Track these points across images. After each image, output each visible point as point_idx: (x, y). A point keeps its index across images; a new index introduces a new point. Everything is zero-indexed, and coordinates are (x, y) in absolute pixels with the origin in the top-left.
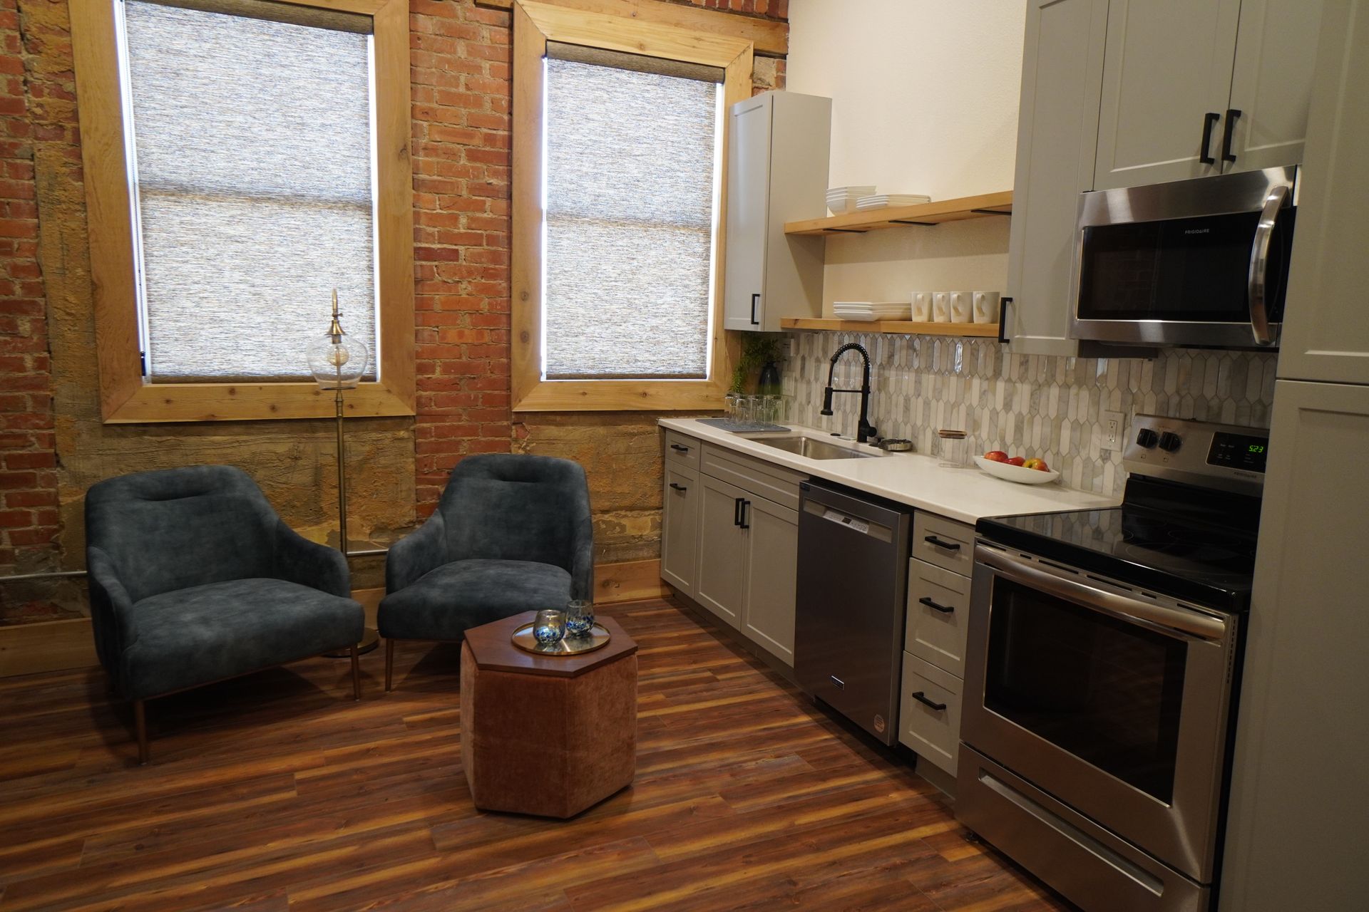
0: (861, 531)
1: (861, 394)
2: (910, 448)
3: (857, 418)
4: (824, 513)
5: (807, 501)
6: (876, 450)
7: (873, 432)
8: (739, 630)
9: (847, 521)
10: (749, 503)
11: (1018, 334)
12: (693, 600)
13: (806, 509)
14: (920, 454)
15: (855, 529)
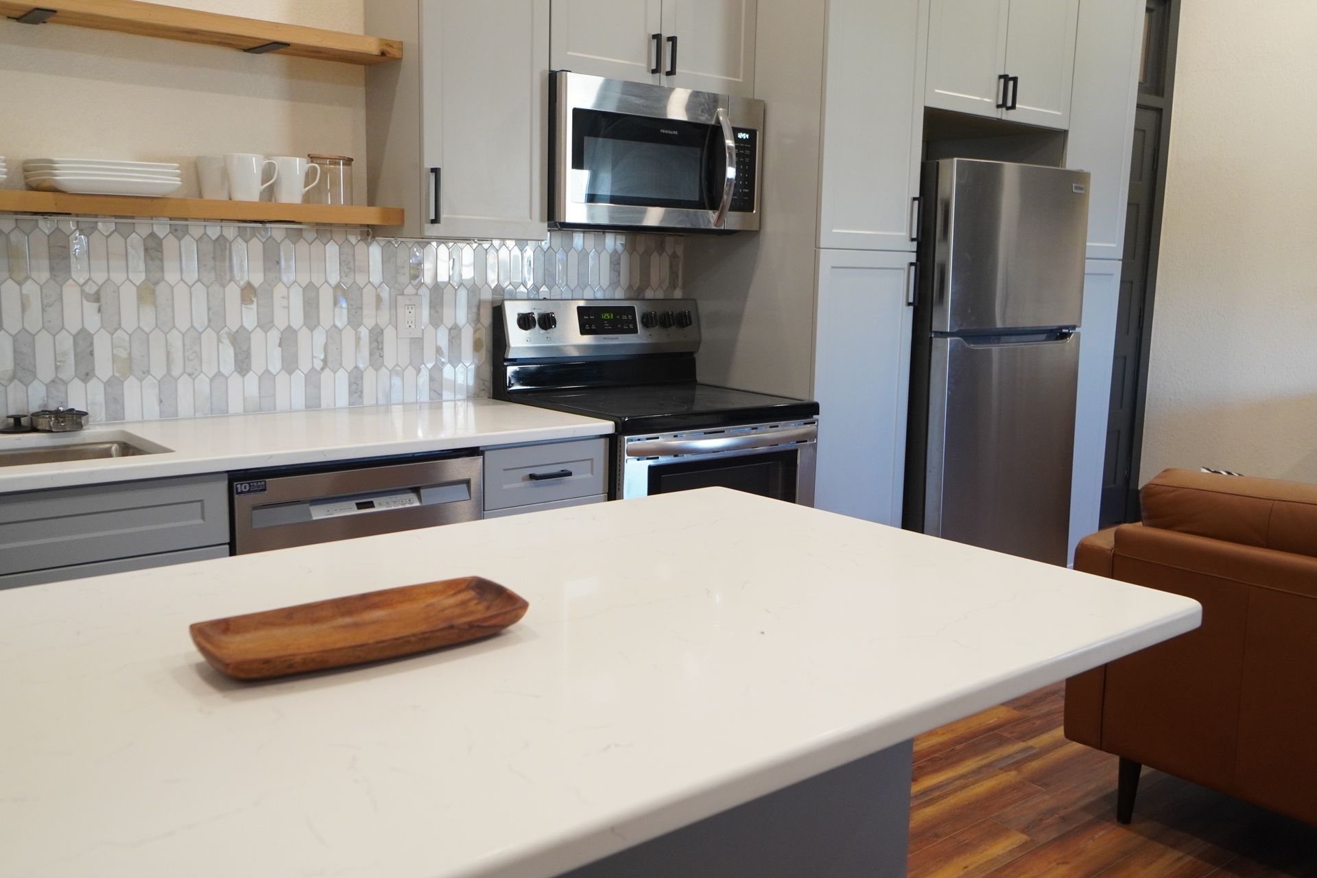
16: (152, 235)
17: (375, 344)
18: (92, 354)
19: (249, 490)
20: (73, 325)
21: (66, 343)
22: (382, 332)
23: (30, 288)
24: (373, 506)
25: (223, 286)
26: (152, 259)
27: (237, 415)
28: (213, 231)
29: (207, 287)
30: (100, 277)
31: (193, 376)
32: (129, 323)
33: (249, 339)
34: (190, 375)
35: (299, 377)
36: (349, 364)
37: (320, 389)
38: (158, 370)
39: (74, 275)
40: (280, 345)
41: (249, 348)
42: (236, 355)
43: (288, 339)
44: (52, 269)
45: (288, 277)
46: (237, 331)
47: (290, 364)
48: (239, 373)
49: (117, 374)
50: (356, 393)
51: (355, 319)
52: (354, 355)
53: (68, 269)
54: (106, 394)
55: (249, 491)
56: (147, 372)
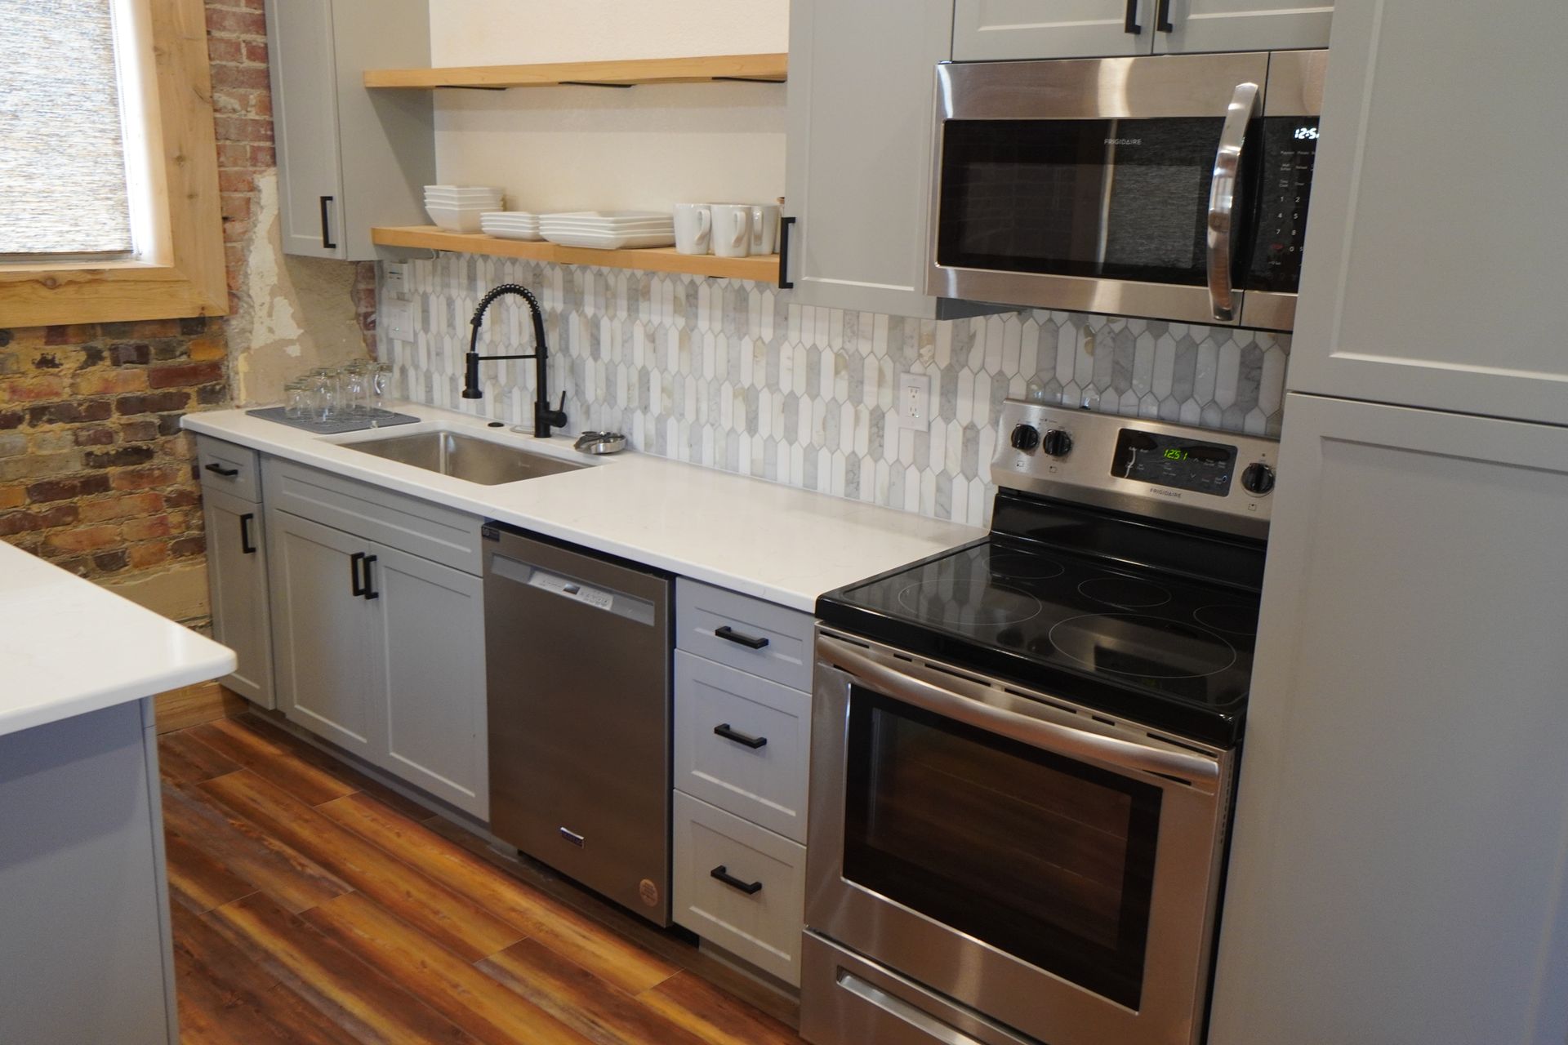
16: (692, 282)
17: (875, 430)
18: (649, 390)
20: (639, 362)
21: (635, 379)
22: (883, 415)
23: (617, 324)
25: (740, 339)
26: (690, 306)
27: (744, 477)
28: (736, 283)
29: (728, 339)
30: (656, 320)
31: (715, 427)
32: (673, 367)
33: (757, 398)
34: (712, 425)
35: (798, 451)
36: (846, 447)
37: (816, 468)
38: (690, 417)
39: (641, 315)
40: (783, 412)
41: (757, 407)
42: (747, 413)
43: (790, 405)
44: (629, 309)
45: (793, 335)
46: (748, 388)
47: (791, 435)
48: (749, 433)
49: (664, 413)
50: (852, 483)
51: (856, 398)
52: (853, 438)
53: (637, 310)
54: (657, 429)
56: (682, 415)
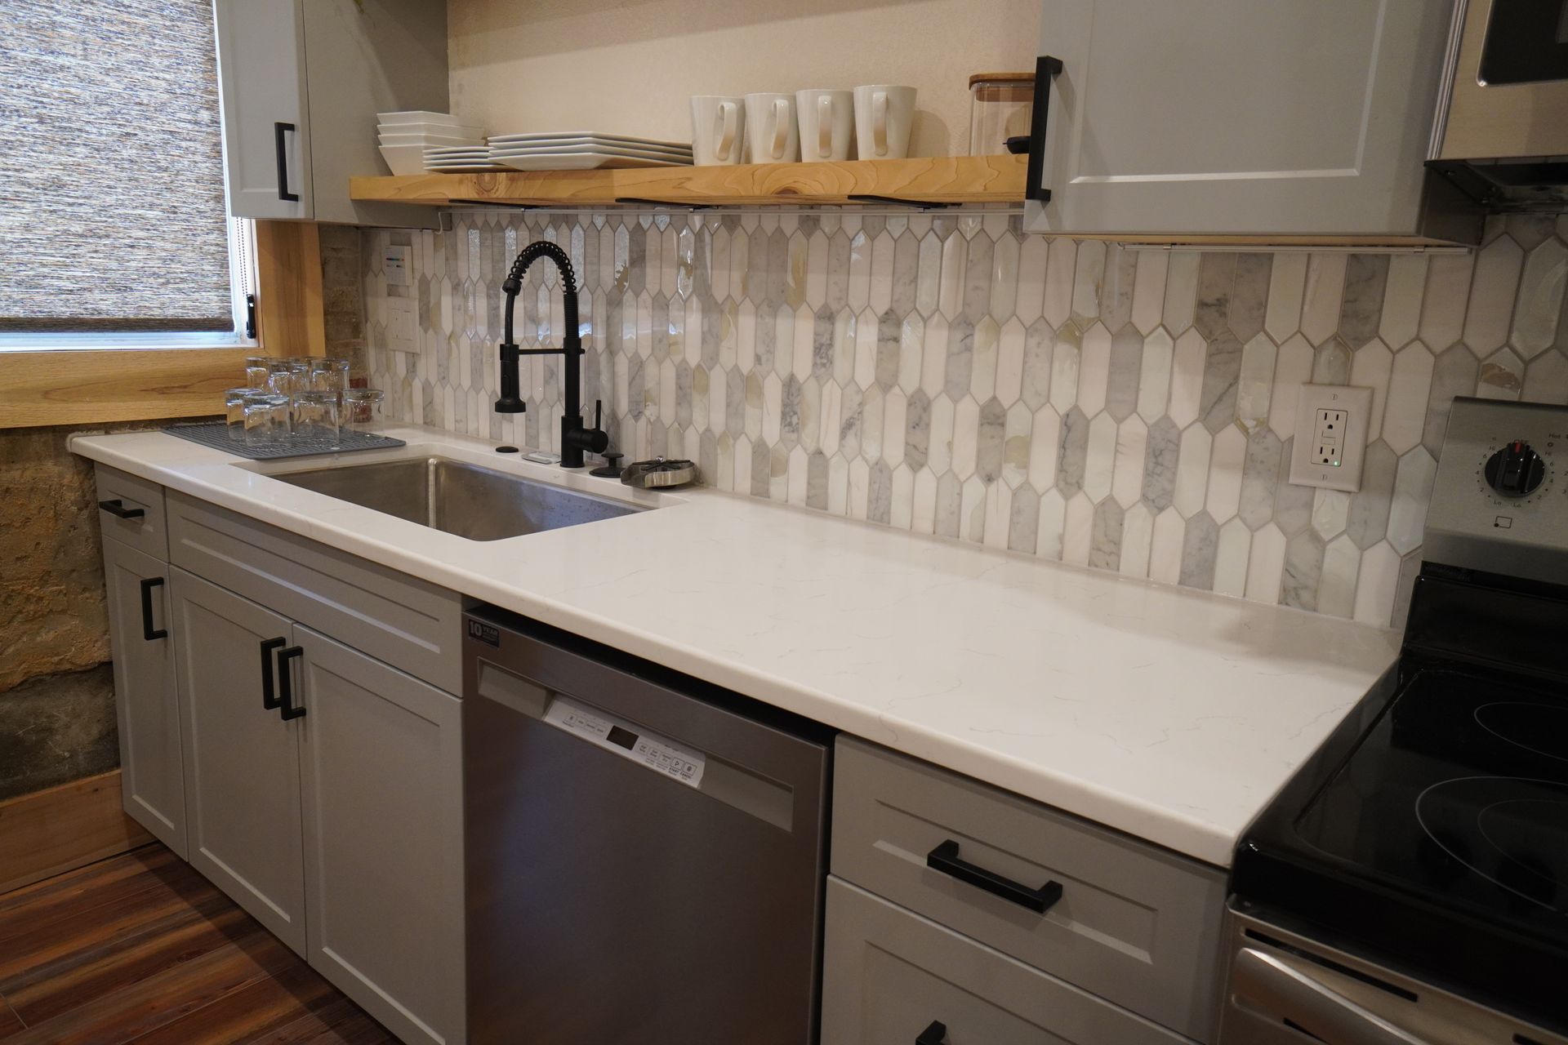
0: (678, 777)
1: (562, 357)
2: (696, 480)
3: (559, 411)
4: (546, 708)
5: (487, 670)
6: (613, 488)
7: (599, 441)
8: (305, 959)
9: (628, 741)
10: (298, 651)
11: (1079, 174)
12: (187, 864)
13: (486, 690)
14: (723, 493)
15: (654, 767)
19: (481, 636)
24: (630, 747)
55: (480, 638)
